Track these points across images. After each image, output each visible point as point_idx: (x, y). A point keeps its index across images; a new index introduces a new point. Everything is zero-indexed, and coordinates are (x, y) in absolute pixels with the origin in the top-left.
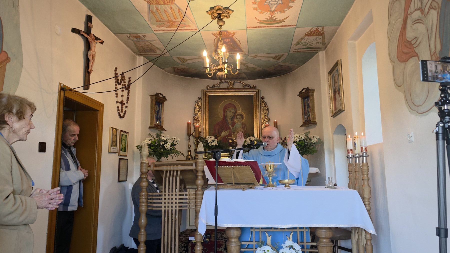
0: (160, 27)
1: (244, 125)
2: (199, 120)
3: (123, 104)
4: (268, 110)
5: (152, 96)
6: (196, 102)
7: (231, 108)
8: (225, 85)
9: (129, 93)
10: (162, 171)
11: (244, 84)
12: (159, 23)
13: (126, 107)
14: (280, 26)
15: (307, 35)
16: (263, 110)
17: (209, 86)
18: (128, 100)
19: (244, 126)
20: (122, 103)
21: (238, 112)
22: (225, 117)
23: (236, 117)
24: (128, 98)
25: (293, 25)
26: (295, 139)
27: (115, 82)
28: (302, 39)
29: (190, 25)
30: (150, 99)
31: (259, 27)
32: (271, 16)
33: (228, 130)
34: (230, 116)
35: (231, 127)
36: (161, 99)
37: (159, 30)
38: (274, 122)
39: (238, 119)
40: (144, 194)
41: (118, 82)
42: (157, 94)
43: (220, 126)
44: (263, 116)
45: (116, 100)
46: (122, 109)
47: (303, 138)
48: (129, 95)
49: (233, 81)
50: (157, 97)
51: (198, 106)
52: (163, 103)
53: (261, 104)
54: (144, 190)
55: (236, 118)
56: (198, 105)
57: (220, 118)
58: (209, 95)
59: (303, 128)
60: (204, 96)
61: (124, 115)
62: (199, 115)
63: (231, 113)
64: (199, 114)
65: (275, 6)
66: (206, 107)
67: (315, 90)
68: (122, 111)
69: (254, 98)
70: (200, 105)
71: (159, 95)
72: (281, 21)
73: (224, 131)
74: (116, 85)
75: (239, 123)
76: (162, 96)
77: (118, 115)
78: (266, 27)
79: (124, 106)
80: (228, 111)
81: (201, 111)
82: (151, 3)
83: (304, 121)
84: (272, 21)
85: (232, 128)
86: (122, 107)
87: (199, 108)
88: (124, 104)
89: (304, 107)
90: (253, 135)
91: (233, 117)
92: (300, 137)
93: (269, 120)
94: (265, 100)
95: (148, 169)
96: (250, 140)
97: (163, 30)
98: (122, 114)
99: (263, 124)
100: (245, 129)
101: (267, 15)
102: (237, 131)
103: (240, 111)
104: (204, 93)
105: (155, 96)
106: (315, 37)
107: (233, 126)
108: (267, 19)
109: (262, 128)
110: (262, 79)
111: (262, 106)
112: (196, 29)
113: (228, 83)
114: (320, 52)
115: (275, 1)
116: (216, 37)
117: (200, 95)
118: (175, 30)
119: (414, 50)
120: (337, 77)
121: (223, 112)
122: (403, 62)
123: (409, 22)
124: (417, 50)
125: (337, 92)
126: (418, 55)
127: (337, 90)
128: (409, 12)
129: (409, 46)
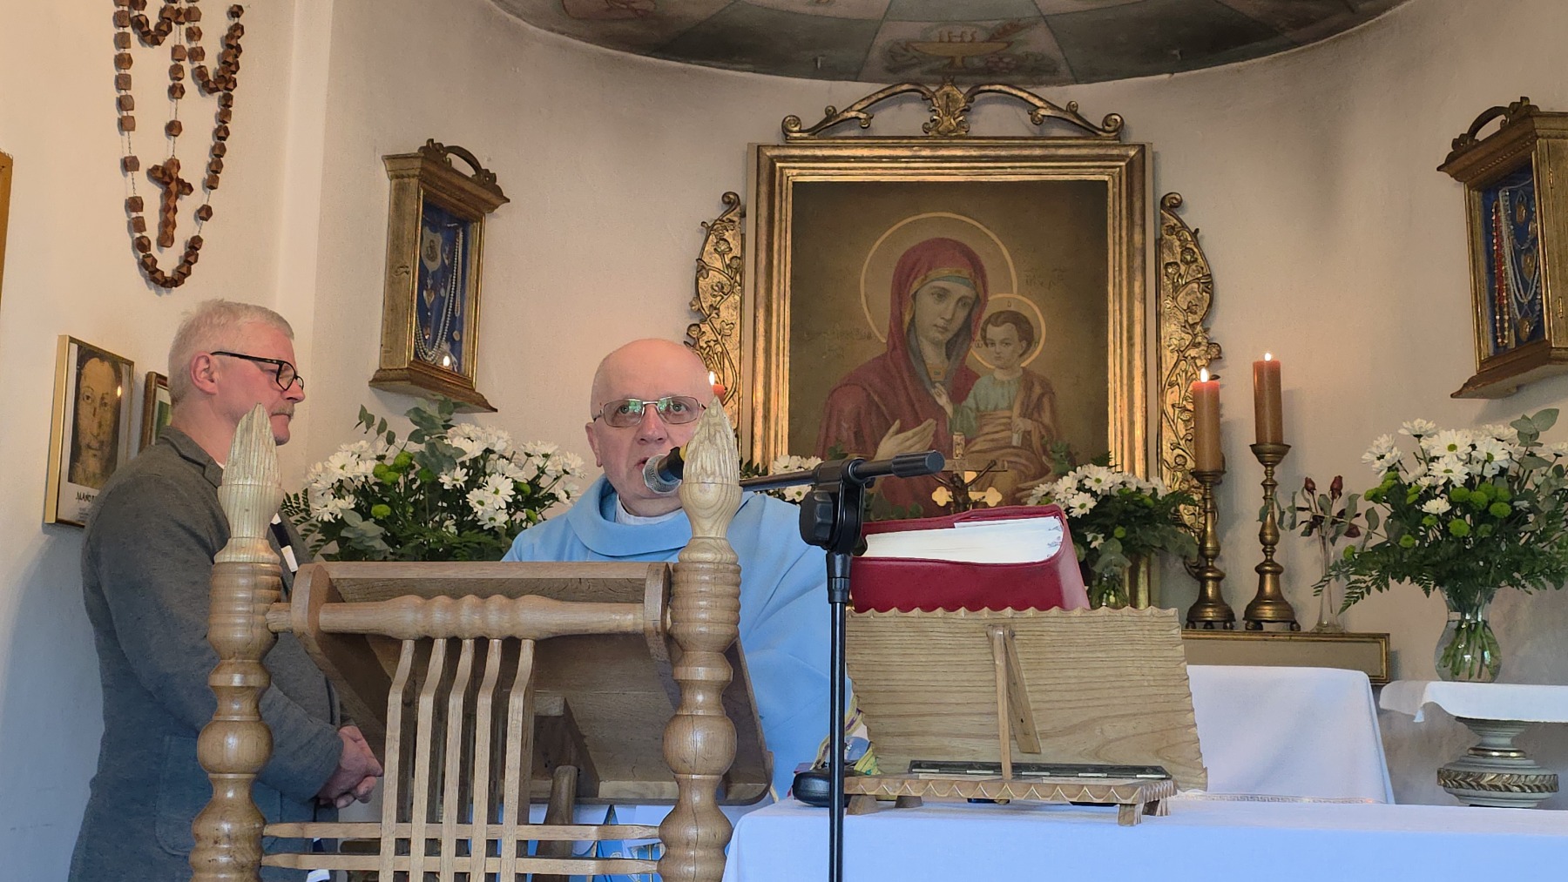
1: (1037, 390)
2: (725, 353)
3: (173, 186)
4: (1208, 284)
5: (395, 161)
6: (709, 229)
7: (945, 271)
8: (909, 117)
9: (224, 115)
10: (392, 643)
11: (1039, 104)
13: (203, 214)
16: (1176, 288)
17: (797, 121)
18: (215, 168)
19: (1035, 396)
20: (168, 178)
21: (997, 300)
22: (903, 336)
23: (984, 330)
24: (218, 152)
26: (1438, 468)
27: (119, 20)
30: (384, 185)
33: (925, 424)
34: (941, 322)
35: (943, 401)
36: (468, 186)
38: (1259, 368)
39: (993, 344)
40: (226, 827)
41: (139, 24)
42: (434, 153)
43: (869, 395)
44: (1173, 331)
45: (120, 146)
46: (167, 225)
47: (1500, 458)
48: (227, 133)
49: (965, 90)
50: (433, 168)
51: (722, 254)
52: (480, 219)
53: (1159, 243)
54: (230, 795)
55: (984, 338)
56: (723, 247)
57: (869, 337)
58: (800, 179)
59: (1478, 405)
60: (764, 189)
61: (184, 270)
62: (723, 314)
63: (948, 307)
64: (728, 313)
66: (775, 262)
68: (166, 240)
69: (1110, 200)
70: (736, 252)
71: (450, 156)
73: (899, 431)
74: (122, 41)
75: (999, 375)
76: (469, 171)
77: (129, 260)
79: (187, 207)
80: (927, 287)
81: (742, 291)
83: (1488, 349)
85: (949, 409)
86: (168, 210)
87: (728, 266)
88: (186, 188)
89: (1489, 253)
90: (1103, 460)
91: (957, 335)
92: (1480, 454)
93: (1216, 357)
94: (1191, 218)
95: (269, 616)
96: (1081, 488)
98: (168, 261)
99: (1171, 385)
100: (1046, 418)
102: (986, 429)
103: (1007, 294)
104: (766, 171)
105: (418, 163)
107: (958, 396)
109: (1163, 412)
110: (1166, 76)
111: (1168, 258)
113: (928, 103)
117: (736, 184)
121: (888, 300)
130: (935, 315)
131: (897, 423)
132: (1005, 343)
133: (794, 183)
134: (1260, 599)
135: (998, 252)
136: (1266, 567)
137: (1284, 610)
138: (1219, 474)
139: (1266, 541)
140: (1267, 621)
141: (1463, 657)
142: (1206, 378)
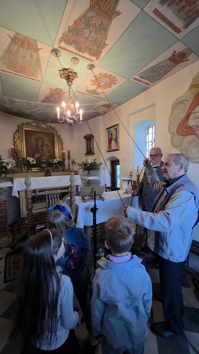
0: (9, 69)
1: (49, 151)
2: (18, 146)
6: (15, 133)
7: (40, 140)
11: (48, 125)
12: (10, 64)
14: (95, 97)
15: (103, 106)
16: (60, 143)
17: (24, 123)
22: (37, 145)
25: (101, 98)
28: (99, 107)
31: (83, 93)
32: (96, 88)
35: (41, 151)
37: (6, 72)
43: (34, 151)
47: (93, 162)
49: (41, 123)
55: (44, 146)
56: (17, 135)
59: (86, 155)
62: (18, 142)
63: (41, 143)
65: (104, 83)
66: (23, 137)
67: (94, 136)
69: (55, 135)
70: (19, 136)
72: (99, 94)
73: (37, 154)
75: (46, 149)
78: (88, 95)
81: (20, 140)
82: (15, 42)
83: (87, 152)
84: (94, 92)
89: (87, 144)
91: (42, 145)
93: (63, 149)
94: (61, 137)
97: (11, 73)
99: (60, 151)
100: (50, 153)
101: (94, 87)
104: (21, 127)
108: (92, 90)
110: (58, 124)
111: (59, 140)
112: (40, 81)
113: (37, 123)
114: (100, 116)
115: (107, 80)
116: (51, 91)
117: (17, 129)
118: (22, 76)
119: (194, 132)
120: (114, 132)
121: (35, 142)
122: (182, 135)
123: (192, 117)
124: (197, 132)
125: (113, 140)
126: (197, 135)
127: (113, 139)
128: (193, 112)
129: (189, 129)
130: (40, 144)
132: (46, 147)
133: (25, 130)
134: (68, 169)
135: (45, 138)
136: (69, 166)
137: (70, 169)
138: (65, 159)
139: (69, 164)
140: (69, 170)
141: (89, 174)
142: (64, 151)
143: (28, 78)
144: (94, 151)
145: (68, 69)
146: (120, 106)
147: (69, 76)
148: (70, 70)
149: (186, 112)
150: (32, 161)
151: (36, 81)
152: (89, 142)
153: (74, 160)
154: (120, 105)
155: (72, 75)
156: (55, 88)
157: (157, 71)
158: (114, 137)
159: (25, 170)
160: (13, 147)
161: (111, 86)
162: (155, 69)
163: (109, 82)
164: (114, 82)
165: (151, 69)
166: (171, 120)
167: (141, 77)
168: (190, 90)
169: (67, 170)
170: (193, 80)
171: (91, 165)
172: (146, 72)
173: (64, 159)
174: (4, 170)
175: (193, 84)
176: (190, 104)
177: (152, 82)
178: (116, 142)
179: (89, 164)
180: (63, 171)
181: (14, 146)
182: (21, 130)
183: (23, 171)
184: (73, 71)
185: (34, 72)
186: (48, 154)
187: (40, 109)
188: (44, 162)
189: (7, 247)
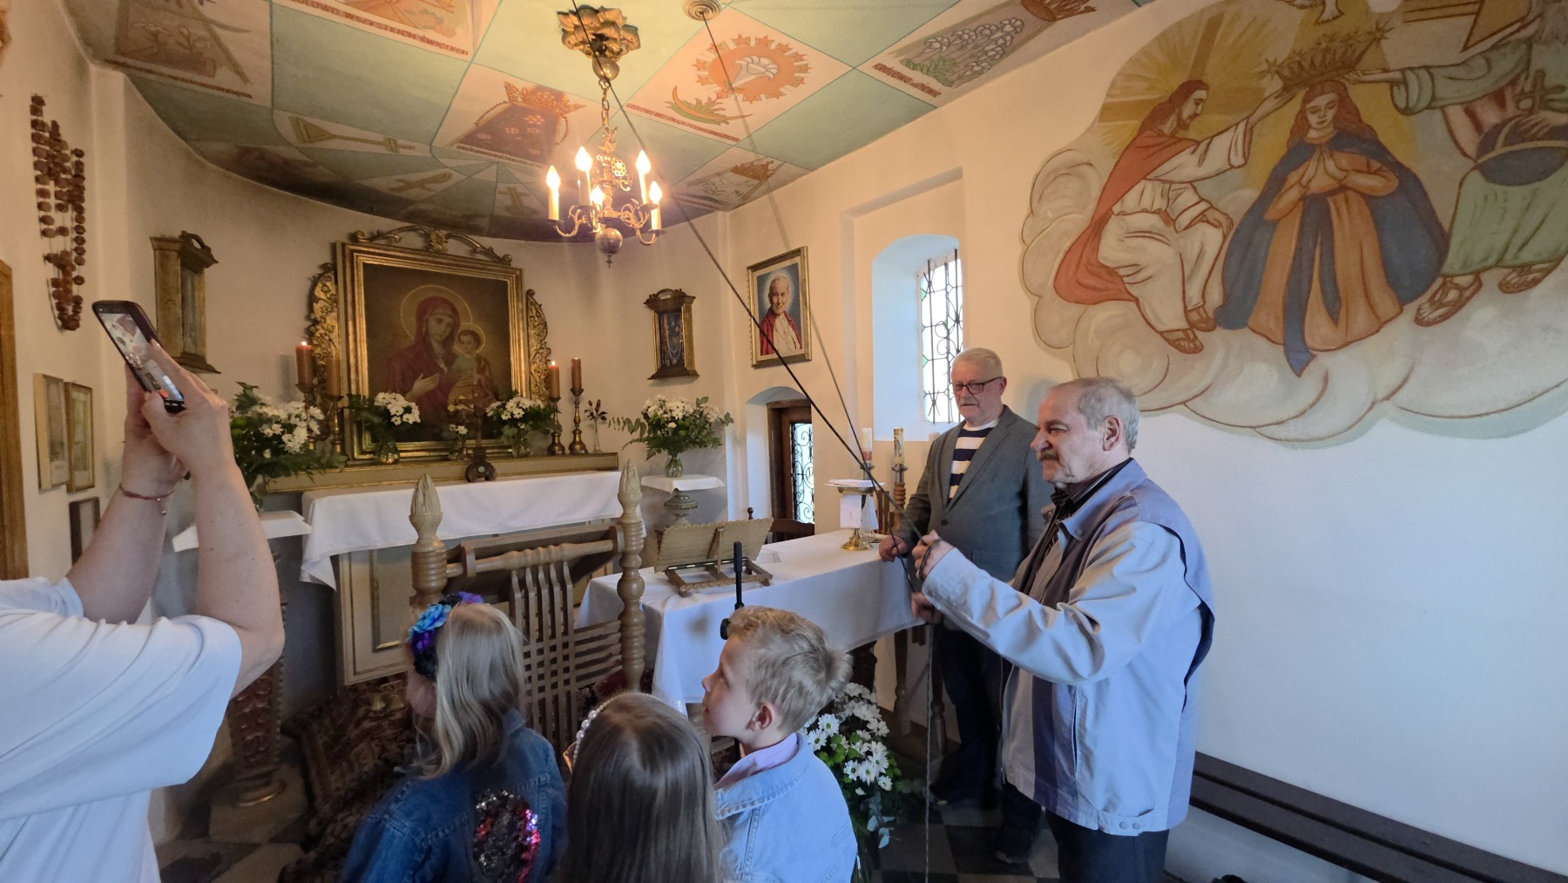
1: (483, 363)
2: (330, 340)
3: (67, 268)
4: (545, 325)
5: (161, 243)
6: (315, 280)
7: (441, 311)
8: (416, 240)
9: (80, 219)
11: (477, 247)
13: (80, 281)
14: (706, 131)
15: (736, 170)
16: (534, 326)
17: (363, 234)
19: (482, 366)
20: (63, 262)
21: (465, 324)
22: (423, 338)
23: (459, 337)
24: (80, 241)
25: (733, 139)
26: (671, 413)
27: (36, 165)
28: (718, 174)
29: (459, 30)
30: (150, 252)
31: (658, 115)
32: (714, 97)
33: (434, 375)
34: (440, 333)
35: (443, 366)
36: (199, 255)
37: (305, 2)
38: (573, 361)
39: (463, 343)
42: (185, 238)
43: (407, 362)
44: (533, 342)
45: (43, 247)
48: (85, 231)
49: (445, 233)
50: (184, 246)
51: (325, 292)
52: (204, 272)
53: (527, 306)
55: (459, 340)
56: (326, 289)
57: (406, 336)
58: (367, 262)
61: (77, 317)
62: (328, 321)
63: (443, 327)
64: (331, 320)
65: (753, 77)
66: (356, 300)
67: (695, 298)
69: (509, 289)
70: (333, 292)
71: (193, 239)
72: (725, 120)
73: (424, 378)
74: (39, 180)
75: (467, 356)
76: (199, 247)
78: (678, 122)
79: (72, 277)
80: (432, 317)
81: (338, 311)
83: (659, 365)
84: (706, 112)
85: (446, 369)
87: (329, 299)
89: (661, 333)
91: (448, 338)
93: (549, 353)
94: (538, 298)
99: (534, 363)
100: (487, 373)
101: (708, 92)
102: (462, 378)
103: (468, 322)
104: (348, 254)
105: (179, 245)
106: (745, 179)
107: (449, 363)
108: (699, 102)
109: (531, 373)
111: (531, 315)
112: (463, 52)
113: (427, 236)
114: (720, 214)
115: (764, 67)
116: (512, 99)
117: (327, 259)
118: (380, 26)
119: (1126, 289)
120: (784, 283)
121: (413, 320)
122: (1077, 302)
123: (1113, 229)
124: (1134, 290)
125: (782, 316)
126: (1137, 300)
127: (780, 311)
128: (1116, 209)
129: (1106, 276)
130: (437, 329)
131: (422, 376)
132: (468, 343)
133: (364, 263)
134: (574, 442)
135: (463, 305)
136: (576, 432)
137: (583, 447)
138: (559, 398)
139: (577, 422)
140: (577, 449)
141: (673, 469)
142: (553, 363)
143: (409, 35)
144: (692, 363)
145: (603, 9)
146: (812, 175)
147: (601, 37)
148: (609, 16)
149: (1092, 207)
150: (401, 411)
151: (444, 51)
152: (669, 323)
153: (598, 404)
154: (810, 168)
155: (616, 36)
156: (530, 86)
157: (970, 41)
158: (786, 302)
159: (363, 453)
160: (304, 344)
161: (782, 90)
162: (966, 37)
163: (772, 76)
164: (796, 75)
165: (949, 36)
166: (1028, 241)
167: (908, 63)
168: (1101, 124)
169: (567, 451)
170: (1113, 85)
171: (682, 425)
172: (927, 42)
173: (553, 399)
174: (267, 454)
175: (1110, 100)
176: (1105, 181)
177: (950, 84)
178: (793, 327)
179: (676, 422)
180: (551, 452)
181: (310, 343)
182: (348, 264)
183: (354, 459)
184: (625, 19)
185: (439, 12)
186: (477, 376)
187: (445, 175)
188: (457, 411)
189: (275, 840)
